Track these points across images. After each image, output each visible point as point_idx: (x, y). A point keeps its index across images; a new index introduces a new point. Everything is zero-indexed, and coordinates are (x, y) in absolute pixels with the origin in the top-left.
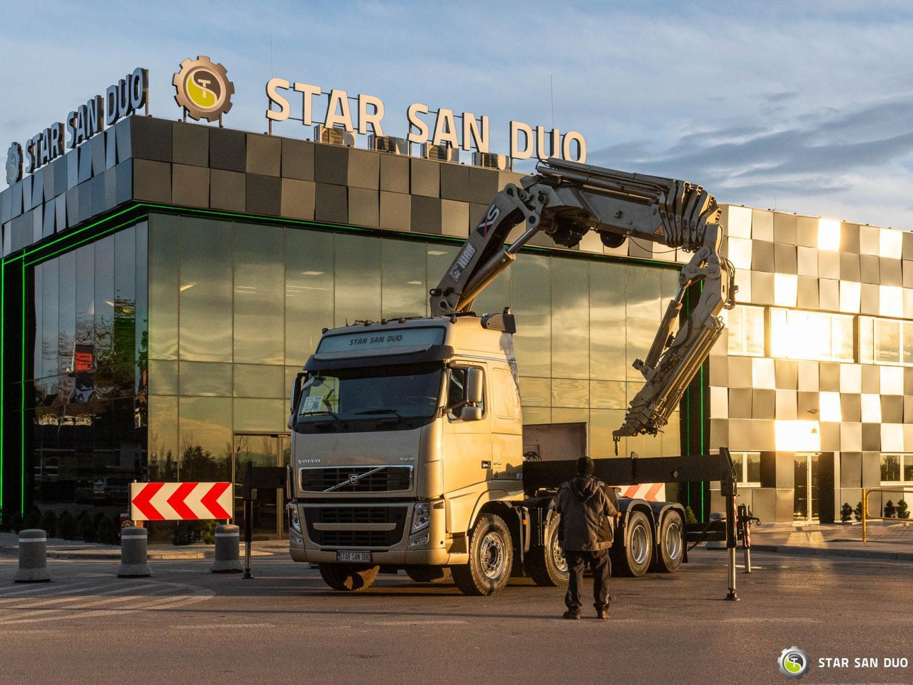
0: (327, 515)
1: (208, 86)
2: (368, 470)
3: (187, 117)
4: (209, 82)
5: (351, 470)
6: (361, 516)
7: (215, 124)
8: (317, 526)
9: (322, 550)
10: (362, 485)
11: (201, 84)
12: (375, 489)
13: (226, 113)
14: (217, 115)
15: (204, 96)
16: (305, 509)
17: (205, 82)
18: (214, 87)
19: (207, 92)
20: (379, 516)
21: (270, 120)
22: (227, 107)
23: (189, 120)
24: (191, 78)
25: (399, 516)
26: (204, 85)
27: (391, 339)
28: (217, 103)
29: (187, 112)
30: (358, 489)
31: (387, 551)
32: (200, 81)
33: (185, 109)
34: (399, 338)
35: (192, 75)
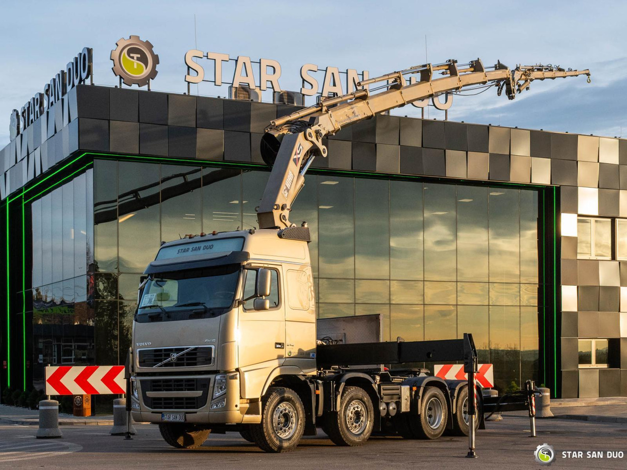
0: (156, 386)
1: (138, 59)
2: (183, 349)
3: (122, 84)
4: (139, 56)
5: (171, 350)
6: (179, 385)
7: (145, 88)
8: (150, 394)
9: (153, 412)
10: (180, 362)
11: (133, 58)
12: (188, 365)
13: (153, 79)
14: (145, 81)
15: (135, 67)
16: (142, 381)
17: (136, 56)
18: (143, 59)
19: (137, 63)
20: (191, 385)
21: (189, 83)
22: (153, 74)
23: (124, 86)
24: (124, 54)
25: (204, 385)
26: (135, 58)
27: (206, 248)
28: (146, 72)
29: (122, 80)
30: (177, 365)
31: (196, 412)
32: (132, 55)
33: (121, 78)
34: (211, 247)
35: (126, 51)
